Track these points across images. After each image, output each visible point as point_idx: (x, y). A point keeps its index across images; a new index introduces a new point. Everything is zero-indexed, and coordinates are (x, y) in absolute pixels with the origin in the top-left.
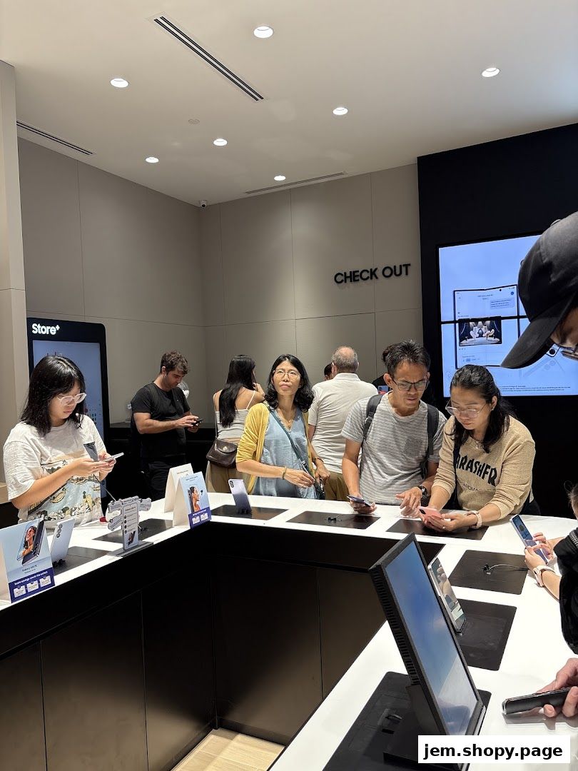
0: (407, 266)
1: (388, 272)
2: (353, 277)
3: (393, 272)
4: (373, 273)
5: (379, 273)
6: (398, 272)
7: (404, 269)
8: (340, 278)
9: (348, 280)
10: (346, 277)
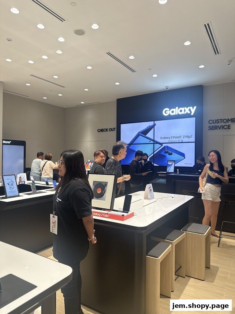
0: (115, 128)
1: (110, 130)
2: (102, 130)
3: (112, 130)
4: (107, 130)
5: (108, 130)
6: (113, 130)
7: (114, 129)
8: (99, 131)
9: (101, 131)
10: (100, 130)
